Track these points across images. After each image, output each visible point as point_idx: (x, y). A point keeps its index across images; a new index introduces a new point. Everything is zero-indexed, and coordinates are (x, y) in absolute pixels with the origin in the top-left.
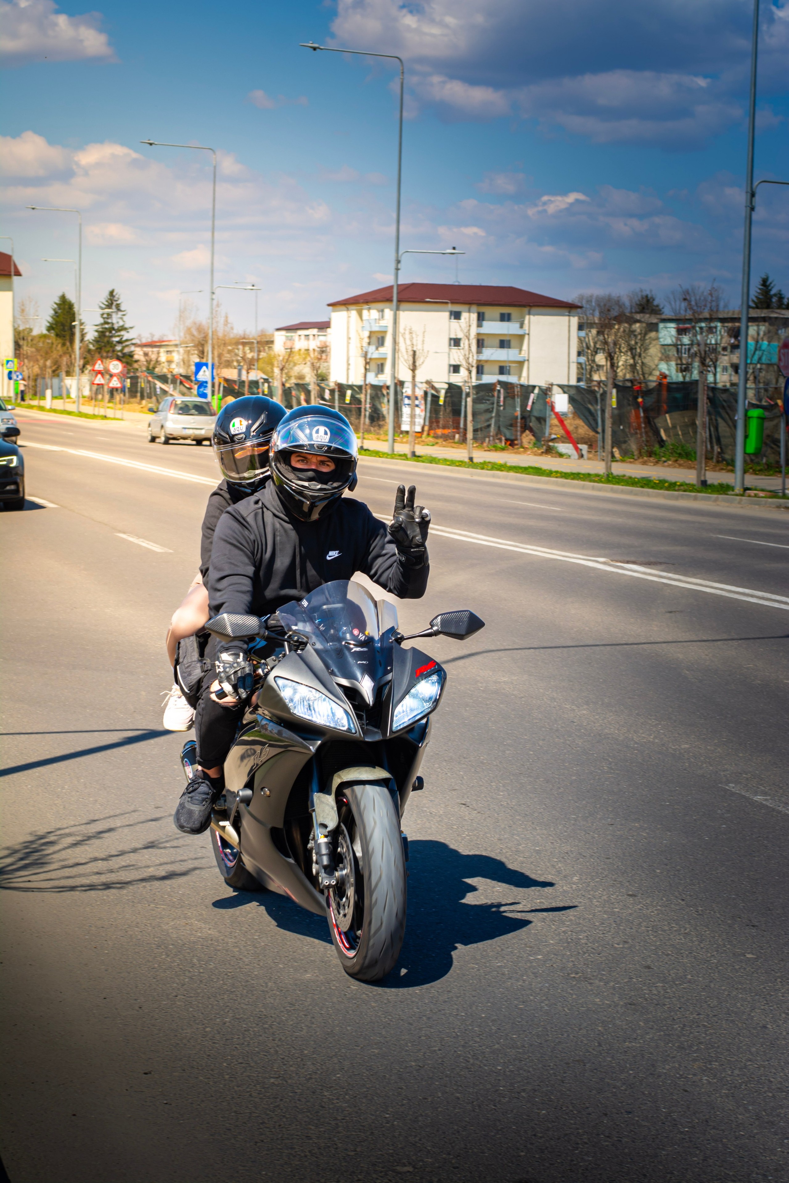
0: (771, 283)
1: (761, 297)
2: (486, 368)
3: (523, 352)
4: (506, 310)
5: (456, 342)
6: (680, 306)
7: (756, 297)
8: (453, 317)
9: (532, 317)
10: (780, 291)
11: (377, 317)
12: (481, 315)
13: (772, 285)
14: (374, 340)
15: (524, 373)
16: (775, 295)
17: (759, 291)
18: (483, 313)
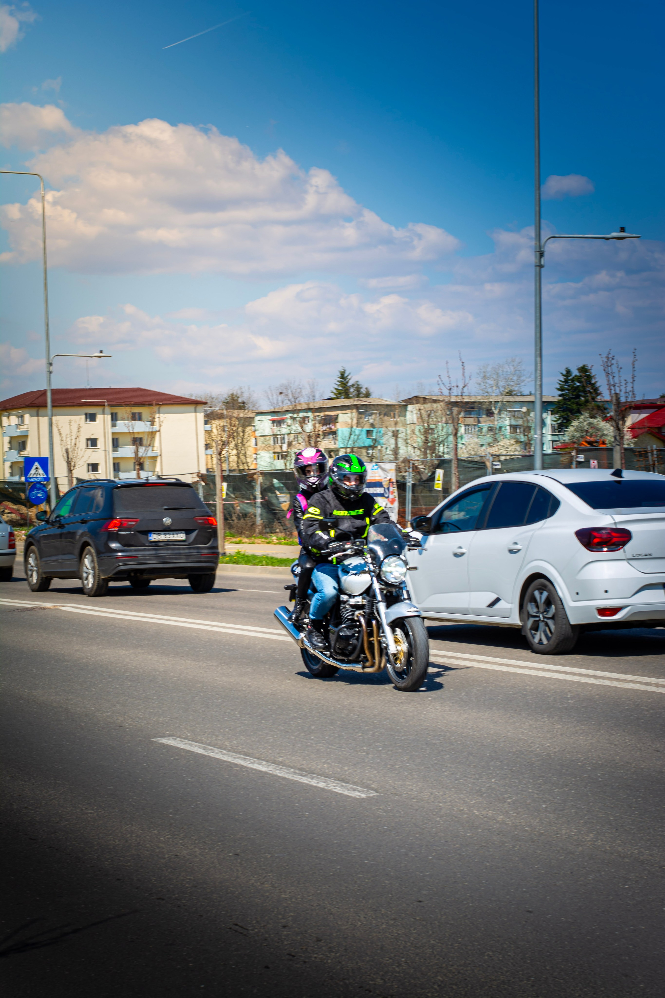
0: (348, 376)
1: (340, 388)
2: (122, 466)
3: (155, 448)
4: (136, 410)
5: (93, 442)
6: (277, 400)
7: (336, 389)
8: (88, 420)
9: (161, 415)
10: (357, 382)
11: (17, 423)
12: (114, 415)
13: (349, 377)
14: (15, 444)
15: (158, 469)
16: (352, 386)
17: (339, 384)
18: (116, 414)
